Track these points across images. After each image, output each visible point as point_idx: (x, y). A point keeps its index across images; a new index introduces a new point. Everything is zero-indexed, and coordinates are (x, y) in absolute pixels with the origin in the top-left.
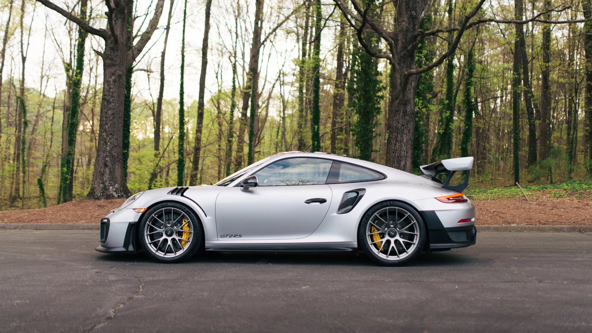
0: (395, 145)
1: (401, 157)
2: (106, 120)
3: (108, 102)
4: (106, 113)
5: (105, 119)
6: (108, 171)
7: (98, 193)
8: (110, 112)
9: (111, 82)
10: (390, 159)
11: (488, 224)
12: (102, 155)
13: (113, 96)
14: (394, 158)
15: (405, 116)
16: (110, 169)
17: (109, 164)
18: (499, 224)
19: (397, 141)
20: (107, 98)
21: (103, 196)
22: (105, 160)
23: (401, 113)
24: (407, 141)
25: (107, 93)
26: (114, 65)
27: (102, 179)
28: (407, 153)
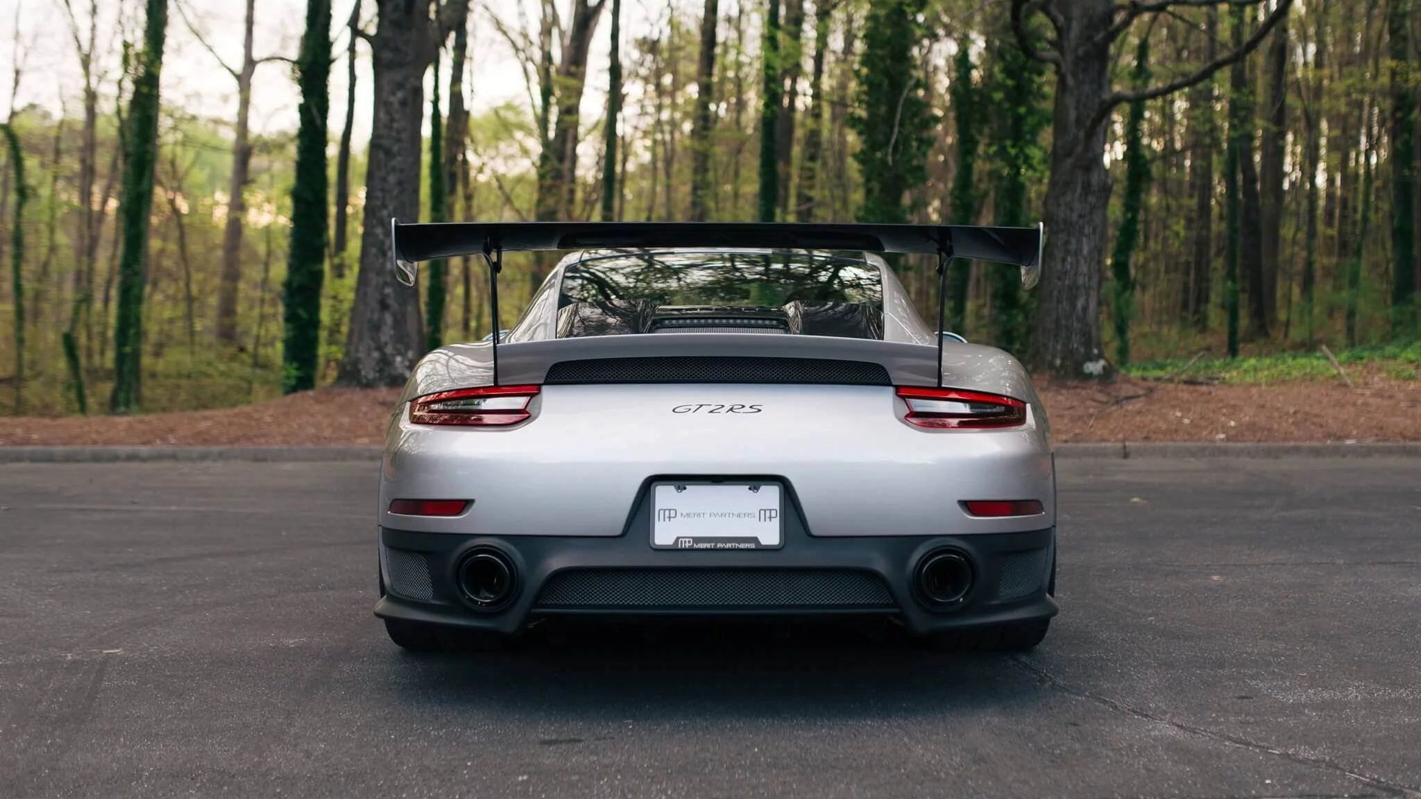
0: (1064, 260)
1: (1077, 288)
2: (384, 198)
3: (388, 153)
4: (384, 180)
5: (379, 194)
6: (389, 319)
7: (368, 372)
8: (392, 179)
9: (396, 106)
10: (1051, 292)
11: (1295, 440)
12: (374, 279)
13: (399, 140)
14: (1059, 292)
15: (1086, 194)
16: (394, 315)
17: (391, 302)
18: (1318, 440)
19: (1067, 252)
20: (385, 142)
21: (380, 379)
22: (382, 294)
23: (1079, 190)
24: (1090, 252)
25: (384, 132)
26: (401, 65)
27: (376, 340)
28: (1090, 278)
